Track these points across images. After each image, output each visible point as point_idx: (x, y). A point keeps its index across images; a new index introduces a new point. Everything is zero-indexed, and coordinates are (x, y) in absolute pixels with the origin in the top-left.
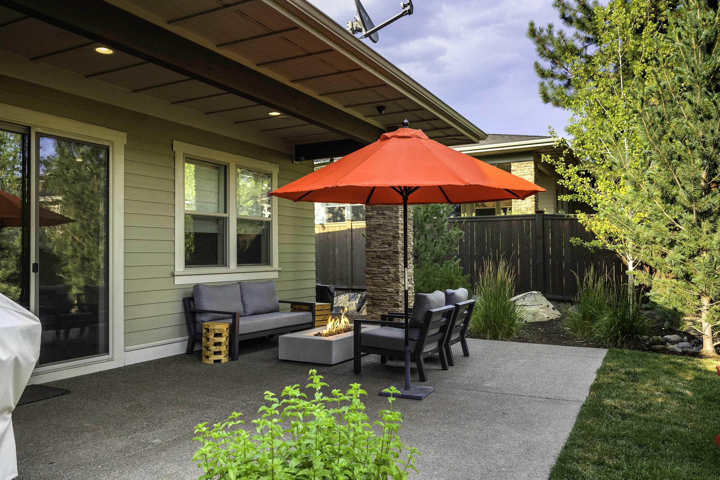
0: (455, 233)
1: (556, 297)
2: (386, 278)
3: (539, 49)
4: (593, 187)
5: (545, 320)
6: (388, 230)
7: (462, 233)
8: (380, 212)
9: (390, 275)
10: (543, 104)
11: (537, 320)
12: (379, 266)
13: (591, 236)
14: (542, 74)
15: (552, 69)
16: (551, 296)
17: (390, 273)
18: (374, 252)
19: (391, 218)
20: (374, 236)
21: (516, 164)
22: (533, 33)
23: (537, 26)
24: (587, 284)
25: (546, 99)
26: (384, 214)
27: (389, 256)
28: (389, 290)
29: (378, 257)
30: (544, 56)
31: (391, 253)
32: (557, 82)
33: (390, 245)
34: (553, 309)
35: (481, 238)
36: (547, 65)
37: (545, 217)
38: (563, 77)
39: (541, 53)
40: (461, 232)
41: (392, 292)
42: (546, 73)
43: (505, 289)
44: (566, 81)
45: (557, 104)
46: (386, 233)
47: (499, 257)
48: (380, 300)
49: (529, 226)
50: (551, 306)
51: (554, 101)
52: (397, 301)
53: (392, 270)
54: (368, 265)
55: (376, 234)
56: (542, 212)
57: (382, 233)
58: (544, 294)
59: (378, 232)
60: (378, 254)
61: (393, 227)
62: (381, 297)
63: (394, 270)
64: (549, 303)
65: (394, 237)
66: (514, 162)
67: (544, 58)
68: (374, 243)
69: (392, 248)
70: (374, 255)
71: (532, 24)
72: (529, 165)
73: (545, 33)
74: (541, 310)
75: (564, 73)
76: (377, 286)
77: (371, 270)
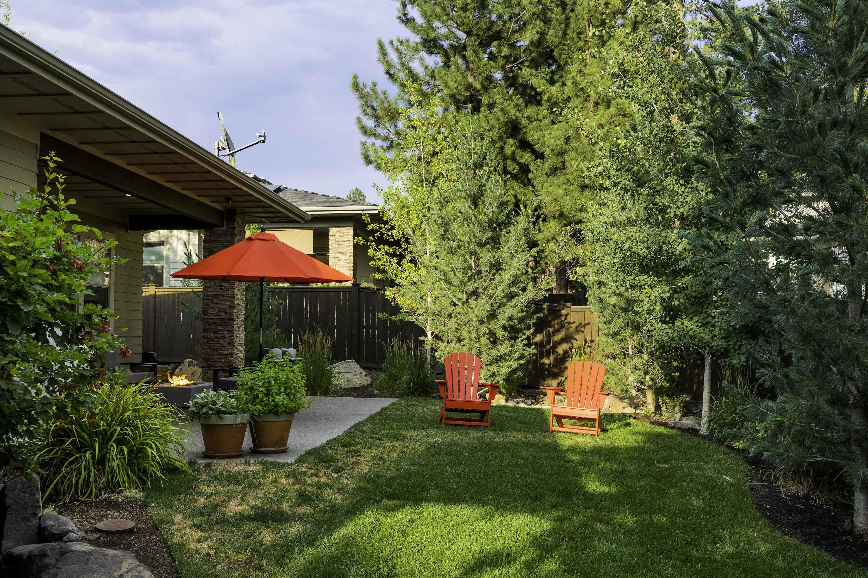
0: (276, 303)
1: (369, 365)
2: (222, 342)
3: (362, 107)
4: (400, 265)
5: (358, 386)
6: (224, 300)
7: (282, 304)
8: (217, 284)
9: (226, 340)
10: (365, 166)
11: (351, 386)
12: (216, 331)
13: (397, 310)
14: (365, 131)
15: (375, 127)
16: (365, 365)
17: (225, 338)
18: (211, 319)
19: (227, 289)
20: (211, 304)
21: (335, 229)
22: (356, 87)
23: (360, 81)
24: (393, 351)
25: (368, 161)
26: (222, 286)
27: (225, 323)
28: (224, 353)
29: (214, 323)
30: (367, 114)
31: (227, 320)
32: (379, 143)
33: (226, 313)
34: (366, 376)
35: (300, 309)
36: (370, 123)
37: (360, 290)
38: (385, 139)
39: (364, 111)
40: (281, 302)
41: (227, 355)
42: (369, 131)
43: (323, 354)
44: (388, 143)
45: (378, 167)
46: (223, 302)
47: (317, 328)
48: (216, 361)
49: (345, 298)
50: (364, 373)
51: (375, 164)
52: (231, 362)
53: (227, 335)
54: (204, 331)
55: (213, 303)
56: (358, 285)
57: (219, 302)
58: (358, 362)
59: (215, 301)
60: (215, 320)
61: (230, 297)
62: (216, 359)
63: (229, 335)
64: (362, 370)
65: (230, 306)
66: (333, 227)
67: (367, 116)
68: (211, 311)
69: (227, 316)
70: (211, 321)
71: (355, 78)
72: (348, 231)
73: (368, 90)
74: (355, 377)
75: (386, 135)
76: (214, 349)
77: (208, 335)
